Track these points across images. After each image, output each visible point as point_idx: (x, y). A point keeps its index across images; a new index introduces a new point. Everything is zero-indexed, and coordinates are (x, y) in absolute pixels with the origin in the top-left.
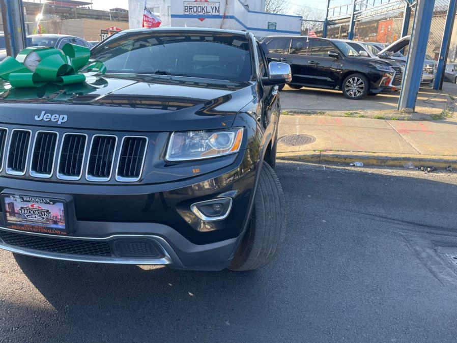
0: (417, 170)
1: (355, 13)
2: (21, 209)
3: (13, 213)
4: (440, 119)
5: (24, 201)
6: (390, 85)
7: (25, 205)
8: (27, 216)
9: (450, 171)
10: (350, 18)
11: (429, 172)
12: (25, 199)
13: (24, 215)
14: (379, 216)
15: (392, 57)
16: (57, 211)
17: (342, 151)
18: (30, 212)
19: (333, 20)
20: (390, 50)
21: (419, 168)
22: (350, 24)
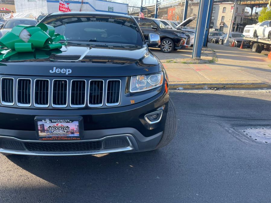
0: (209, 90)
1: (157, 3)
2: (49, 128)
3: (43, 130)
4: (213, 62)
5: (52, 122)
6: (185, 45)
7: (52, 125)
8: (53, 131)
9: (225, 89)
10: (155, 6)
11: (215, 90)
12: (53, 121)
13: (51, 131)
14: (203, 115)
15: (182, 29)
16: (74, 126)
17: (171, 82)
18: (55, 129)
19: (145, 7)
20: (182, 25)
21: (210, 88)
22: (155, 9)
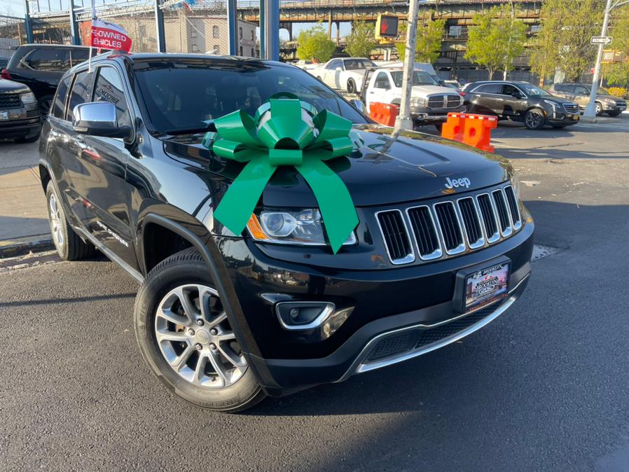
1: (74, 10)
2: (476, 287)
3: (470, 296)
5: (482, 275)
8: (481, 291)
12: (485, 272)
13: (478, 292)
18: (483, 286)
19: (40, 18)
22: (72, 24)
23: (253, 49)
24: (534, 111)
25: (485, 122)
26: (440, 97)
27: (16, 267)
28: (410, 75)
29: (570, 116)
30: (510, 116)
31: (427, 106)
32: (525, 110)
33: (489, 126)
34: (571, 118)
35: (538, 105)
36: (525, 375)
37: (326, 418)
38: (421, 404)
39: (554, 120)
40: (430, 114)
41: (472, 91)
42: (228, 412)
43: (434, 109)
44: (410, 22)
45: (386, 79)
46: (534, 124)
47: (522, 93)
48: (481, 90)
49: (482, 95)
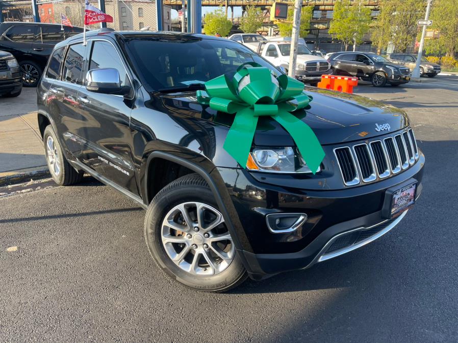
2: (397, 200)
3: (394, 206)
8: (400, 203)
12: (403, 190)
18: (401, 200)
23: (169, 26)
24: (378, 73)
25: (350, 82)
26: (314, 63)
27: (23, 191)
28: (296, 47)
29: (404, 77)
30: (361, 77)
31: (305, 70)
32: (372, 72)
33: (352, 85)
34: (405, 79)
35: (381, 69)
36: (414, 260)
37: (285, 294)
38: (349, 282)
39: (393, 80)
40: (307, 76)
41: (334, 59)
42: (216, 292)
43: (310, 72)
44: (296, 8)
45: (275, 49)
46: (379, 83)
47: (370, 60)
48: (341, 58)
49: (342, 62)
